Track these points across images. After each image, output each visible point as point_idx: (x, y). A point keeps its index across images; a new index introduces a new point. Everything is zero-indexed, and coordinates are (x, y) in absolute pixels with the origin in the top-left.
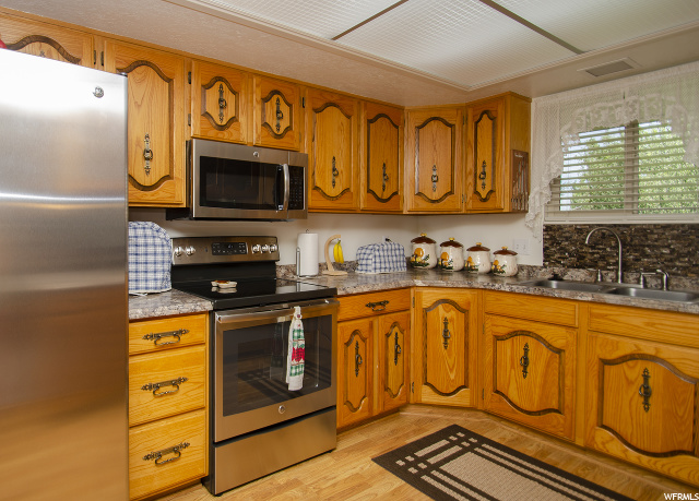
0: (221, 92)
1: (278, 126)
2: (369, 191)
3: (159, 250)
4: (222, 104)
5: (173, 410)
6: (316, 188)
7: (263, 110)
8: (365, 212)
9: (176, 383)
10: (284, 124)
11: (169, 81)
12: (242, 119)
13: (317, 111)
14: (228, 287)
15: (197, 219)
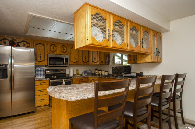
0: (53, 47)
1: (64, 51)
2: (82, 61)
3: (43, 71)
4: (53, 48)
5: (43, 94)
6: (71, 61)
7: (61, 49)
8: (81, 65)
9: (44, 90)
10: (65, 51)
11: (44, 45)
12: (57, 50)
13: (71, 48)
14: (55, 77)
15: (49, 66)
